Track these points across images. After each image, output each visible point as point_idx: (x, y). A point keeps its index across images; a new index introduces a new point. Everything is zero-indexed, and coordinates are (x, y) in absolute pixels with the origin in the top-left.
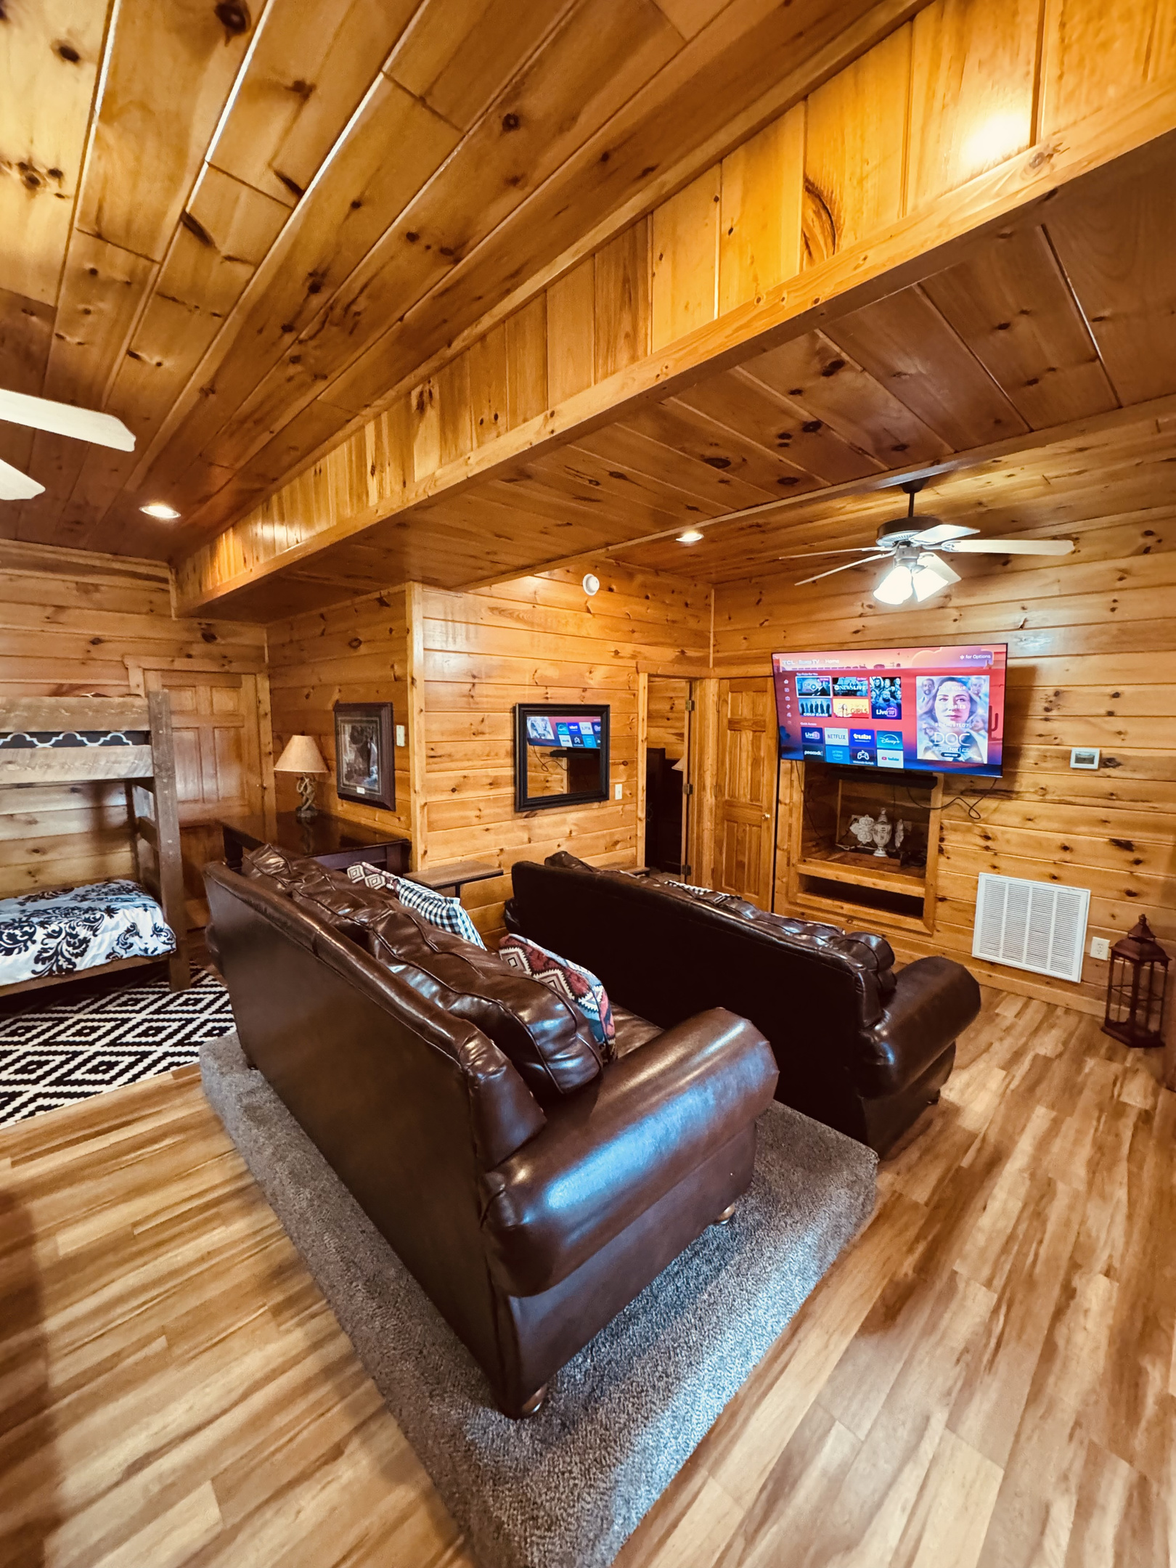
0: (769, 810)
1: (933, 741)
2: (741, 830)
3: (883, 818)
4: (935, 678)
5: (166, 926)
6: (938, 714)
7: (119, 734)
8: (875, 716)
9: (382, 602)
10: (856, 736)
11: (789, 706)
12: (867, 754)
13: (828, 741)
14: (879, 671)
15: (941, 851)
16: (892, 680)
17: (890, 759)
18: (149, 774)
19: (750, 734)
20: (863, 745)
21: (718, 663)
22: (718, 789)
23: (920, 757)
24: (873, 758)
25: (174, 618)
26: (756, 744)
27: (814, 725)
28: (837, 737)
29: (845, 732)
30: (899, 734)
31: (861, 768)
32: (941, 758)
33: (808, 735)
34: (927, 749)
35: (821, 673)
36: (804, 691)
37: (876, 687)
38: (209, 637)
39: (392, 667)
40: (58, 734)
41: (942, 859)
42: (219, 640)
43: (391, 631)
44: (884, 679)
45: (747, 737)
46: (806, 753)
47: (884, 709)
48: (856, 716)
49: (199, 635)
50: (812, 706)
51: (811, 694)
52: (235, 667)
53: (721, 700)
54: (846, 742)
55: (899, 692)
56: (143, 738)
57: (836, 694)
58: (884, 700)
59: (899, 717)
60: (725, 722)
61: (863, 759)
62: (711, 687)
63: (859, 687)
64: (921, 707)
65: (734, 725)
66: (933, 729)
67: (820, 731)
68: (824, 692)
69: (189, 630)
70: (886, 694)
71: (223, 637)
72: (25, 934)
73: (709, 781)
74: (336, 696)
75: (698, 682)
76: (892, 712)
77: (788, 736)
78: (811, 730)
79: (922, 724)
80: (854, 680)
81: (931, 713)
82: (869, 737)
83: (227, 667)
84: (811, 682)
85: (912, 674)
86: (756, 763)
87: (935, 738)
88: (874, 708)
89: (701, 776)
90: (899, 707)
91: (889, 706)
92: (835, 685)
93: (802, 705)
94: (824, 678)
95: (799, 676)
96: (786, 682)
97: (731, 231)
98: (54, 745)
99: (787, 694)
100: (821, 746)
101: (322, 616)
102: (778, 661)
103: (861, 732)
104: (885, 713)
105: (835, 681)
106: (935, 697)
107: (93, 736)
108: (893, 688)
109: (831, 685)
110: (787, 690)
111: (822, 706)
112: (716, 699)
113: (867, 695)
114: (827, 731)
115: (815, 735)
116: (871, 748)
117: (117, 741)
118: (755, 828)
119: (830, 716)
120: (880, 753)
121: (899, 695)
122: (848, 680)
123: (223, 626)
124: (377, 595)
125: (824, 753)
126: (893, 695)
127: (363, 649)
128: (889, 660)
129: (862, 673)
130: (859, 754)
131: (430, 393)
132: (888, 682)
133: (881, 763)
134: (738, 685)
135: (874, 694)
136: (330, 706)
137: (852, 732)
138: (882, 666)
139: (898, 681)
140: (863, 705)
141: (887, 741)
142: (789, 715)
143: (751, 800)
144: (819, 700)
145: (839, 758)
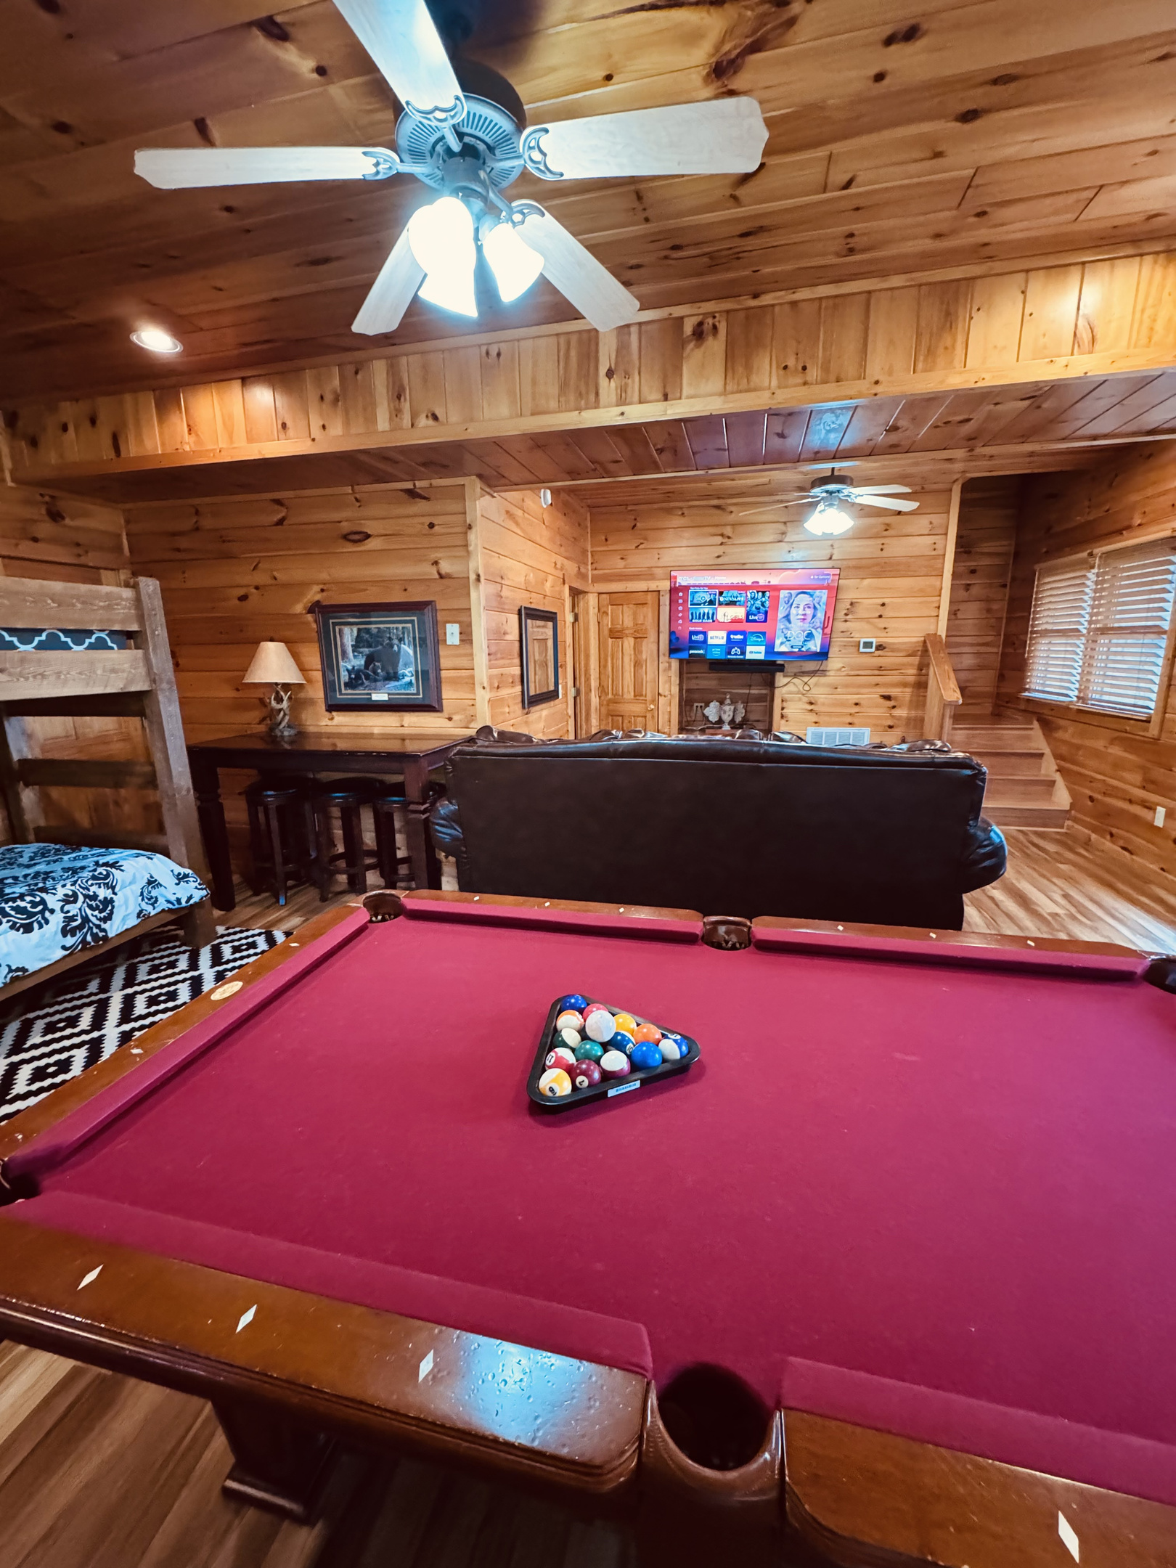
0: (653, 702)
1: (786, 638)
2: (626, 721)
4: (794, 592)
6: (792, 618)
7: (103, 635)
8: (748, 620)
9: (412, 494)
10: (732, 636)
11: (680, 615)
12: (739, 650)
13: (710, 641)
14: (755, 586)
15: (782, 716)
16: (764, 593)
17: (755, 652)
18: (146, 688)
19: (632, 640)
20: (738, 643)
22: (602, 688)
23: (776, 650)
24: (743, 653)
25: (10, 484)
26: (637, 650)
27: (700, 629)
28: (717, 638)
29: (723, 634)
30: (764, 634)
31: (730, 661)
32: (791, 650)
33: (694, 638)
34: (782, 643)
35: (710, 587)
36: (695, 601)
37: (752, 598)
38: (55, 516)
39: (436, 563)
40: (40, 632)
41: (783, 722)
42: (68, 521)
43: (431, 526)
44: (758, 592)
45: (629, 643)
46: (691, 652)
47: (755, 615)
48: (734, 621)
49: (43, 511)
50: (700, 614)
51: (700, 604)
53: (601, 612)
54: (723, 641)
55: (767, 602)
57: (720, 604)
58: (756, 608)
59: (765, 621)
60: (606, 632)
61: (736, 654)
62: (592, 600)
63: (739, 599)
64: (781, 614)
65: (616, 634)
66: (788, 629)
67: (705, 633)
68: (711, 603)
69: (27, 502)
70: (758, 603)
71: (72, 518)
72: (34, 904)
73: (594, 683)
75: (581, 596)
76: (762, 617)
77: (678, 638)
78: (697, 633)
79: (780, 626)
80: (735, 593)
81: (787, 618)
82: (742, 637)
84: (702, 595)
85: (777, 588)
86: (637, 664)
87: (788, 635)
88: (748, 614)
89: (588, 680)
90: (766, 613)
91: (759, 613)
92: (720, 596)
93: (692, 614)
94: (712, 591)
95: (692, 590)
96: (681, 594)
97: (1031, 314)
99: (681, 605)
100: (704, 646)
101: (278, 502)
102: (675, 577)
103: (736, 633)
104: (756, 618)
105: (721, 593)
106: (792, 605)
107: (79, 635)
108: (764, 599)
109: (717, 597)
110: (680, 601)
111: (708, 613)
112: (596, 610)
113: (743, 605)
114: (710, 634)
115: (700, 637)
116: (742, 645)
117: (100, 645)
118: (640, 719)
119: (714, 621)
120: (749, 649)
121: (767, 604)
122: (731, 592)
123: (68, 504)
124: (409, 485)
125: (706, 651)
126: (763, 604)
127: (372, 544)
128: (763, 579)
129: (743, 588)
130: (733, 650)
131: (715, 327)
132: (760, 594)
133: (748, 656)
134: (616, 599)
135: (749, 604)
137: (729, 634)
138: (758, 582)
139: (767, 594)
140: (740, 612)
141: (755, 639)
142: (680, 621)
143: (635, 696)
144: (706, 609)
145: (717, 654)
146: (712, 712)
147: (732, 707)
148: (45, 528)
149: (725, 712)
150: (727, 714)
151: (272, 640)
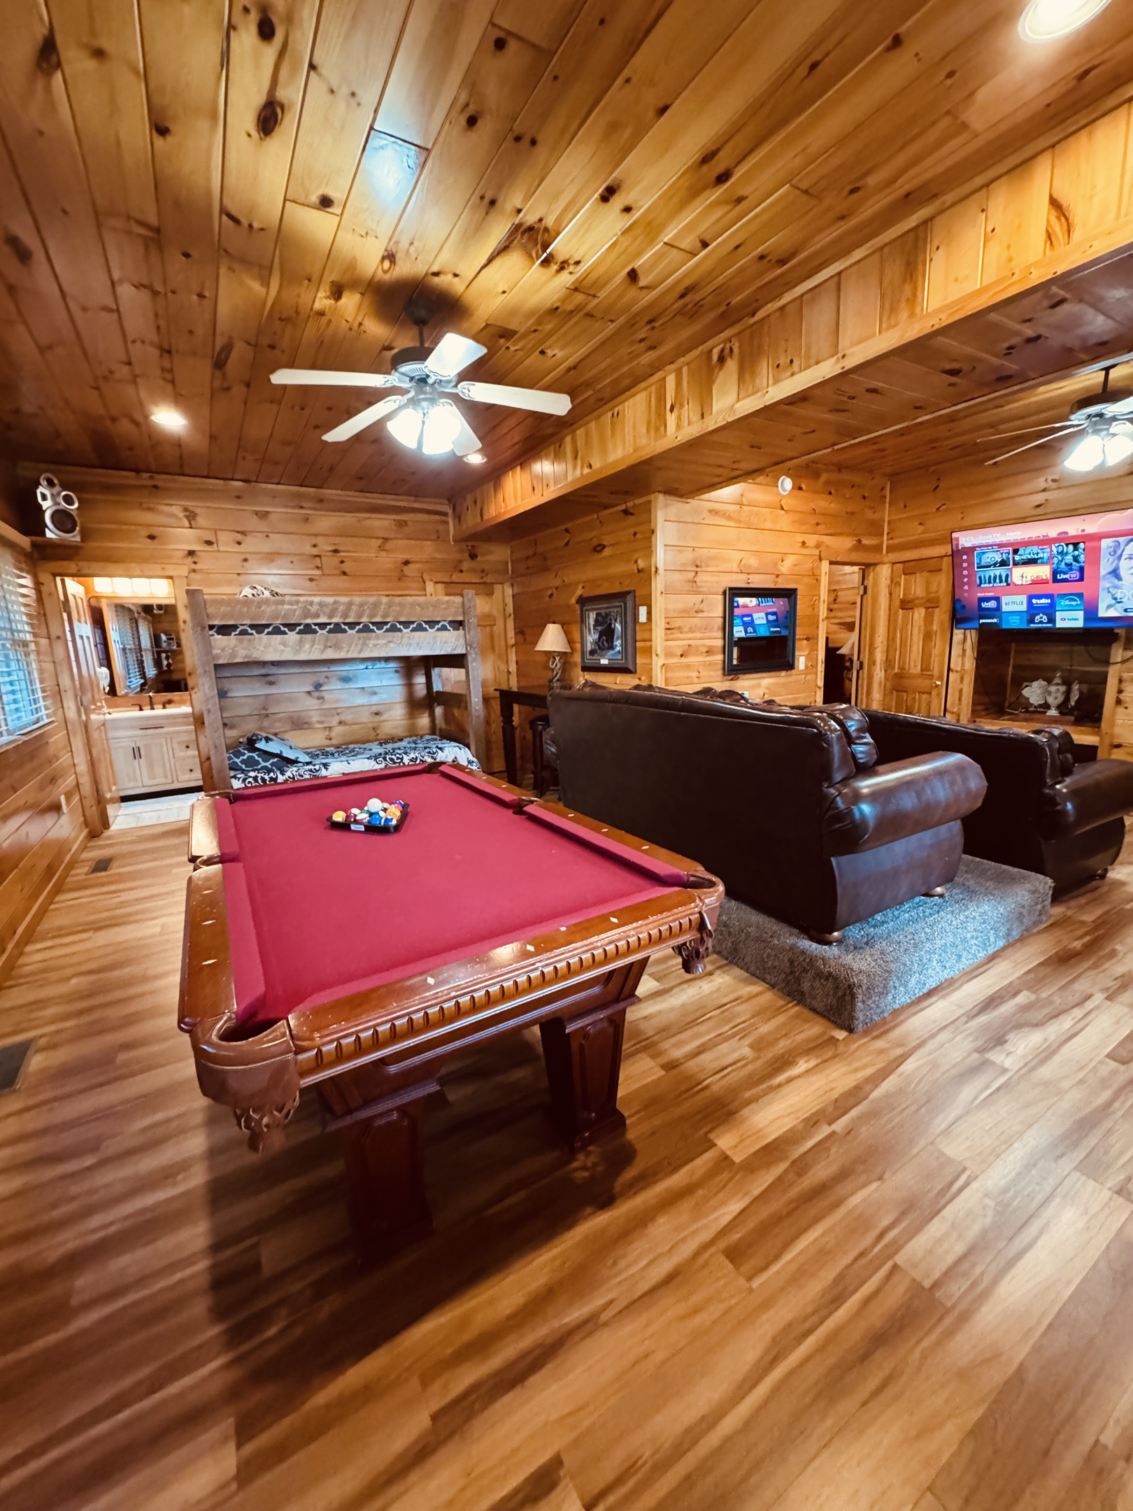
0: (940, 678)
1: (1115, 599)
2: (910, 698)
3: (1057, 680)
4: (1120, 539)
5: (475, 760)
6: (1122, 573)
7: (446, 623)
8: (1055, 580)
9: (626, 512)
10: (1034, 601)
11: (966, 580)
12: (1045, 617)
13: (1005, 608)
14: (1063, 539)
15: (1119, 702)
16: (1076, 546)
17: (1070, 619)
18: (464, 652)
19: (923, 611)
20: (1042, 609)
21: (890, 549)
22: (888, 663)
23: (1101, 614)
24: (1052, 620)
25: (452, 543)
26: (928, 620)
27: (991, 594)
28: (1014, 604)
29: (1024, 598)
30: (1080, 596)
31: (1038, 631)
32: (1124, 614)
33: (984, 605)
34: (1109, 607)
35: (1001, 546)
36: (983, 563)
37: (1058, 553)
38: (473, 556)
39: (636, 562)
40: (413, 623)
41: (1120, 710)
42: (479, 558)
43: (635, 534)
44: (1067, 545)
45: (919, 614)
46: (981, 621)
47: (1065, 573)
48: (1035, 582)
49: (467, 554)
50: (990, 577)
51: (989, 567)
52: (489, 579)
53: (894, 582)
54: (1024, 608)
55: (1082, 556)
56: (458, 625)
57: (1016, 564)
58: (1066, 564)
59: (1081, 579)
60: (897, 603)
61: (1041, 622)
62: (884, 572)
63: (1041, 555)
64: (1105, 567)
65: (906, 605)
66: (1116, 587)
67: (998, 599)
68: (1003, 563)
69: (461, 551)
70: (1069, 559)
71: (482, 556)
72: (398, 758)
73: (879, 656)
74: (579, 592)
75: (872, 568)
76: (1075, 575)
77: (964, 607)
78: (987, 599)
79: (1104, 584)
80: (1035, 549)
81: (1115, 573)
82: (1049, 601)
83: (485, 579)
84: (991, 555)
85: (1098, 537)
86: (928, 636)
87: (1118, 596)
88: (1055, 573)
89: (871, 653)
90: (1081, 570)
91: (1071, 570)
92: (1014, 555)
93: (980, 578)
94: (1005, 550)
95: (978, 550)
96: (965, 557)
97: (993, 230)
98: (411, 631)
99: (965, 569)
100: (997, 613)
101: (567, 531)
102: (957, 539)
103: (1039, 597)
104: (1067, 576)
105: (1016, 552)
106: (1121, 556)
107: (432, 623)
108: (1076, 553)
109: (1011, 556)
110: (965, 565)
111: (1000, 576)
112: (889, 582)
113: (1049, 561)
114: (1004, 599)
115: (992, 604)
116: (1050, 612)
117: (444, 628)
118: (924, 696)
119: (1008, 585)
120: (1059, 615)
121: (1082, 558)
122: (1029, 549)
123: (482, 547)
124: (623, 507)
125: (1001, 620)
126: (1076, 559)
127: (607, 552)
128: (1073, 527)
129: (1045, 542)
130: (1038, 617)
131: (731, 350)
132: (1071, 547)
133: (1059, 624)
134: (910, 568)
135: (1055, 560)
136: (573, 601)
137: (1030, 598)
138: (1066, 533)
139: (1082, 546)
140: (1044, 571)
141: (1067, 602)
142: (966, 587)
143: (922, 670)
144: (998, 571)
145: (1015, 623)
146: (1034, 692)
147: (1063, 688)
148: (467, 565)
149: (1050, 693)
150: (1054, 695)
151: (554, 623)
